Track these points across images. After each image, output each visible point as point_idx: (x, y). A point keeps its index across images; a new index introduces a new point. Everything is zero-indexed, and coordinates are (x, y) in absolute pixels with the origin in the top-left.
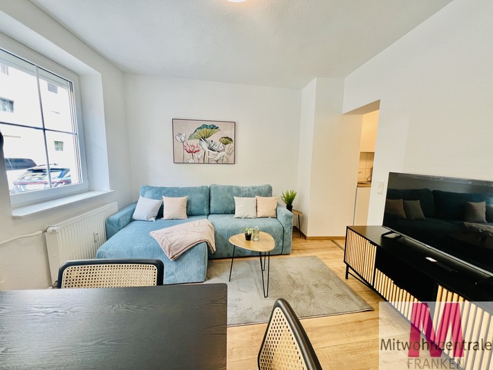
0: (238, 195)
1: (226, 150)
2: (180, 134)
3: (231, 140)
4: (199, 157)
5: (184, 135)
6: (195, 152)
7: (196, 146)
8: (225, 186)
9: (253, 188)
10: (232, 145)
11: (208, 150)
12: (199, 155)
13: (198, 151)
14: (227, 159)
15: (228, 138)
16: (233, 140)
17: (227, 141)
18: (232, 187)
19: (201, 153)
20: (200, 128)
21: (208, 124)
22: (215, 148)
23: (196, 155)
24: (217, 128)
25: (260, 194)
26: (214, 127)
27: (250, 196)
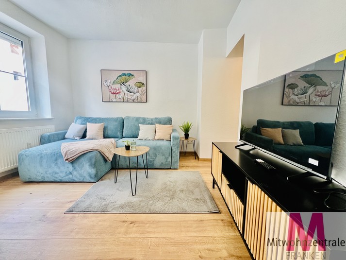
0: (143, 123)
1: (140, 92)
2: (106, 81)
3: (143, 84)
4: (120, 97)
5: (109, 81)
6: (117, 94)
7: (118, 89)
8: (135, 117)
9: (156, 119)
10: (144, 88)
11: (126, 92)
12: (120, 96)
13: (120, 92)
14: (141, 99)
15: (141, 83)
16: (145, 84)
17: (140, 85)
18: (139, 118)
19: (122, 94)
20: (120, 76)
21: (126, 72)
22: (131, 90)
23: (118, 95)
24: (133, 75)
25: (160, 123)
26: (130, 75)
27: (152, 124)
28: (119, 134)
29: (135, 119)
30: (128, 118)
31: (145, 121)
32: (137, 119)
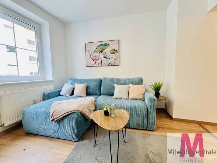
1: (114, 58)
2: (89, 51)
3: (116, 51)
4: (99, 62)
5: (91, 51)
6: (96, 60)
7: (97, 56)
10: (117, 54)
11: (103, 58)
13: (98, 59)
14: (115, 63)
16: (118, 51)
17: (114, 51)
19: (100, 60)
20: (99, 46)
21: (103, 43)
22: (107, 57)
24: (108, 45)
26: (107, 45)
28: (98, 92)
29: (110, 80)
30: (105, 79)
31: (119, 82)
32: (112, 80)
